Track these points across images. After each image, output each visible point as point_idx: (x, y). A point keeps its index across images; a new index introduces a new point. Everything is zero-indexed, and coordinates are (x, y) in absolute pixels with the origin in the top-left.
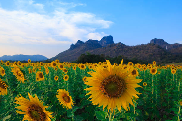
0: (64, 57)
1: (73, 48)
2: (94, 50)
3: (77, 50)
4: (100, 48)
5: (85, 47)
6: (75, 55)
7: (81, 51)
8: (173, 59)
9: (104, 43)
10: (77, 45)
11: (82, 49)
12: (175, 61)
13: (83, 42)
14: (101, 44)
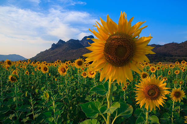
0: (46, 57)
1: (54, 48)
2: (77, 50)
3: (59, 50)
4: (82, 48)
5: (67, 46)
6: (57, 55)
7: (64, 51)
8: (153, 59)
9: (85, 43)
10: (58, 44)
11: (64, 49)
12: (155, 61)
13: (65, 42)
14: (82, 43)
